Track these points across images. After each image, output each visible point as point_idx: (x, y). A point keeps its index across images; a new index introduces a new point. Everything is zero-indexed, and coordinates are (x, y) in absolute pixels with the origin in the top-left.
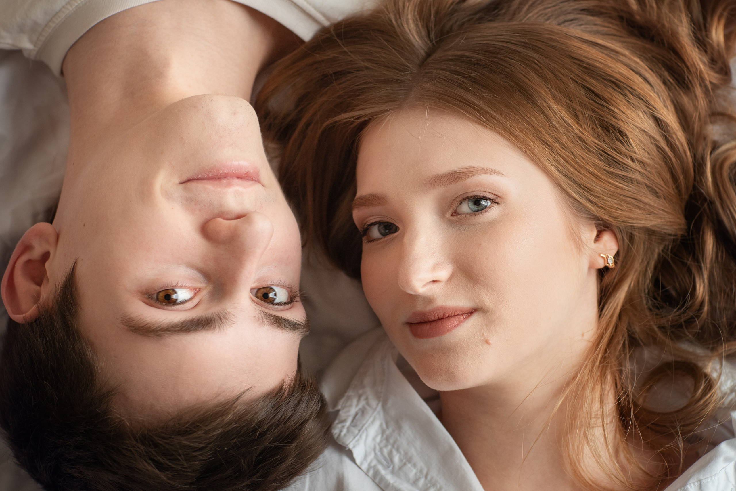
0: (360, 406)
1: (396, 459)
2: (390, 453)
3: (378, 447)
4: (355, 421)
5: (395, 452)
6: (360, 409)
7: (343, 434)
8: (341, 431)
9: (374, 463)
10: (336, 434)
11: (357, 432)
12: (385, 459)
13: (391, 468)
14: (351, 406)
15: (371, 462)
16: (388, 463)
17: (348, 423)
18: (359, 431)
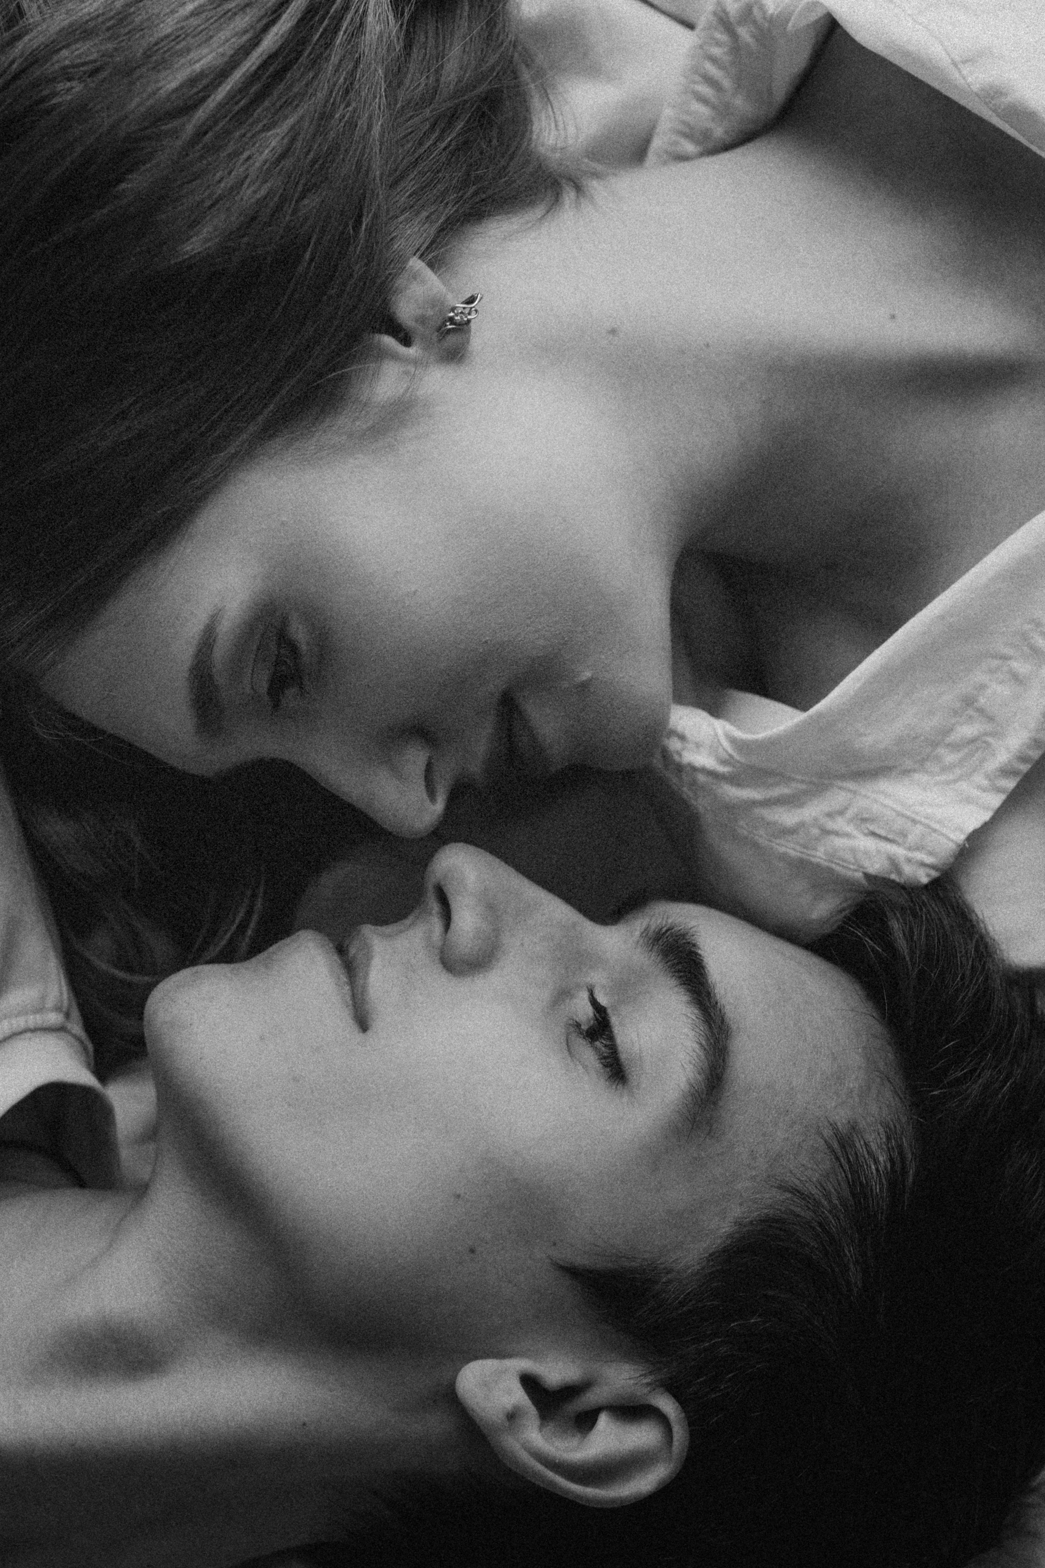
0: (849, 829)
1: (967, 731)
2: (955, 747)
3: (943, 778)
4: (890, 836)
5: (953, 738)
6: (857, 827)
7: (929, 860)
8: (923, 864)
9: (980, 779)
10: (928, 875)
11: (919, 829)
12: (971, 755)
13: (989, 739)
14: (853, 850)
15: (979, 787)
16: (977, 749)
17: (899, 851)
18: (914, 822)
